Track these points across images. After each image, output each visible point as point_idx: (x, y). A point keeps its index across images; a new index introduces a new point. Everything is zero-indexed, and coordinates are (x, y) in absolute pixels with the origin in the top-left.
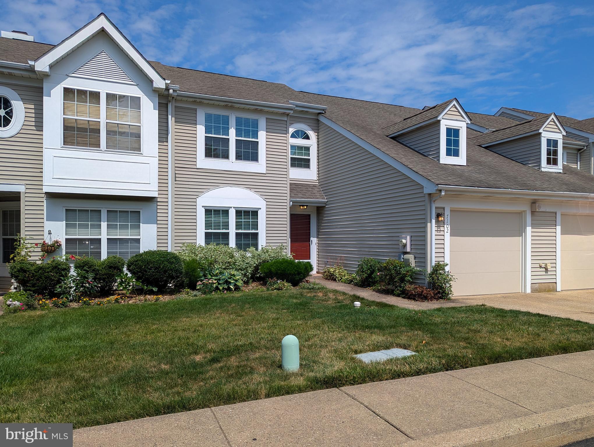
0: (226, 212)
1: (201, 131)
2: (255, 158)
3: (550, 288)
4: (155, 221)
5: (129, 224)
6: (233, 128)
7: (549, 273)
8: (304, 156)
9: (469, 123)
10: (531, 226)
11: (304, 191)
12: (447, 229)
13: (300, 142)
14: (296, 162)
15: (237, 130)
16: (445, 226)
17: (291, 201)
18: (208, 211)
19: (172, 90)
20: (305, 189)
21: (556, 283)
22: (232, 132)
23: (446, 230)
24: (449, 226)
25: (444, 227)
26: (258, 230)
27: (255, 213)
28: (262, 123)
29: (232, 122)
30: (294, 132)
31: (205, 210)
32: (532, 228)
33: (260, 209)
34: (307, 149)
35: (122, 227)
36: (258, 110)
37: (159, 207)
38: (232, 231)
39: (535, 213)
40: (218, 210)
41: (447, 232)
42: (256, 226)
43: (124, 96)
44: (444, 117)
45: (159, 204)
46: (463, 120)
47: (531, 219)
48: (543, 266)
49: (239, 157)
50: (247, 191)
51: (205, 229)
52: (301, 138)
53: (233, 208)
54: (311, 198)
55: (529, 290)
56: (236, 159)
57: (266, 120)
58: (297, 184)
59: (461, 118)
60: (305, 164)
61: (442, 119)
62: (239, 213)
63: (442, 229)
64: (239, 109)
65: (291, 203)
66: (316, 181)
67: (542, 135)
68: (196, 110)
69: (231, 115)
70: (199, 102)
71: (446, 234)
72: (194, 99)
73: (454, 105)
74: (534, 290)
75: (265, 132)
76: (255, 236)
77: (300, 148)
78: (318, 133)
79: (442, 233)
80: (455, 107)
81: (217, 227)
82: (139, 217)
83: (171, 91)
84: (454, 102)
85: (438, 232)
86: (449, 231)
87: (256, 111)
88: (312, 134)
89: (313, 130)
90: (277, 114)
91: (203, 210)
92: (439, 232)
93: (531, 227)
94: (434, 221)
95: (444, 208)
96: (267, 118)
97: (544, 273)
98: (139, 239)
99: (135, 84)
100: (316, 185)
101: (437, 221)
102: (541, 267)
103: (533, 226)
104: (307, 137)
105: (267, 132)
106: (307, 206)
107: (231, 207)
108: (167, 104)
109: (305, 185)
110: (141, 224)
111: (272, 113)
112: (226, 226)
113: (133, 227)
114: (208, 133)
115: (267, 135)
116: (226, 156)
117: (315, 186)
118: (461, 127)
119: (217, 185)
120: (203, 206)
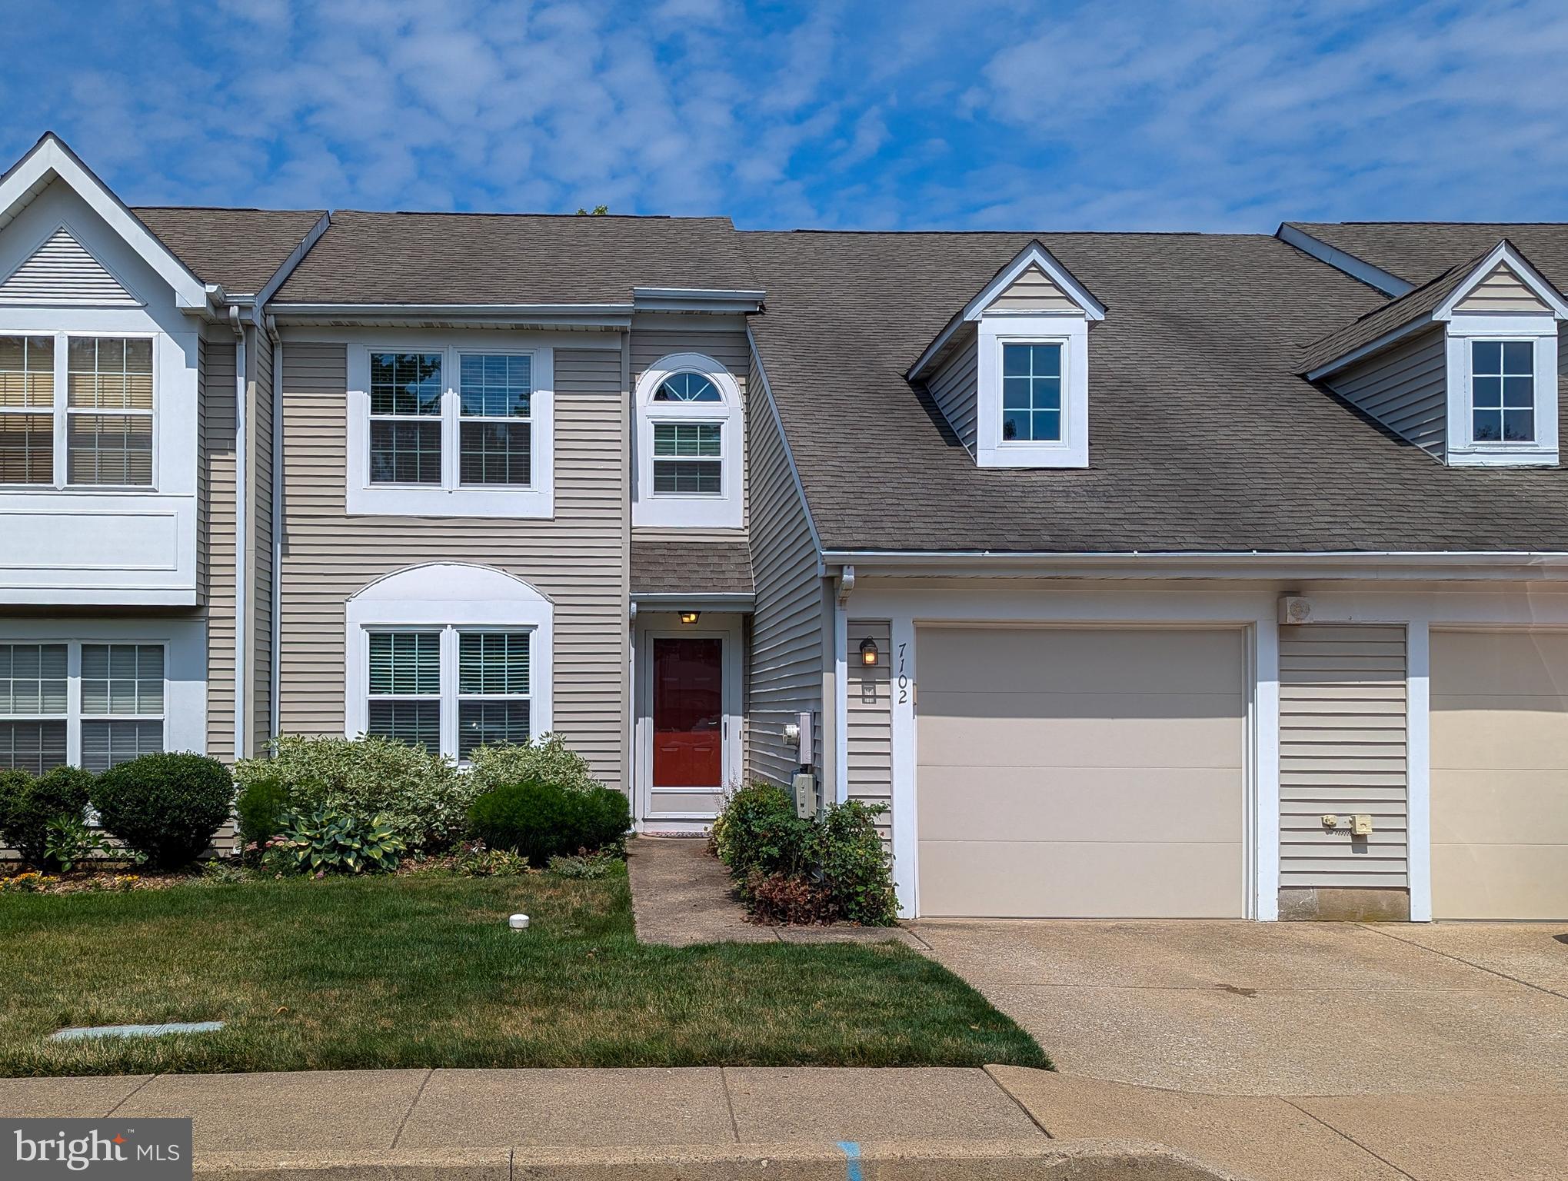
0: (430, 640)
1: (358, 406)
2: (520, 473)
3: (1381, 910)
4: (203, 673)
5: (136, 681)
6: (450, 390)
7: (1372, 852)
8: (702, 454)
9: (1100, 317)
10: (1277, 676)
11: (690, 567)
12: (901, 692)
13: (686, 410)
14: (676, 476)
15: (464, 394)
16: (895, 681)
17: (634, 601)
18: (380, 640)
19: (236, 308)
20: (695, 560)
21: (1407, 890)
22: (451, 403)
23: (897, 695)
24: (910, 682)
25: (889, 683)
26: (527, 693)
27: (519, 641)
28: (543, 365)
29: (451, 370)
30: (667, 380)
31: (371, 635)
32: (1281, 686)
33: (536, 627)
34: (712, 431)
35: (120, 689)
36: (526, 329)
37: (212, 633)
38: (450, 695)
39: (1301, 630)
40: (405, 635)
41: (900, 702)
42: (521, 681)
43: (112, 340)
44: (989, 311)
45: (212, 624)
46: (1075, 310)
47: (1280, 650)
48: (1342, 823)
49: (470, 473)
50: (496, 576)
51: (371, 693)
52: (690, 398)
53: (449, 626)
54: (705, 589)
55: (1268, 910)
56: (461, 481)
57: (555, 357)
58: (672, 546)
59: (1065, 306)
60: (706, 478)
61: (984, 316)
62: (469, 641)
63: (881, 690)
64: (468, 332)
65: (634, 605)
66: (742, 533)
67: (1450, 330)
68: (346, 349)
69: (446, 353)
70: (349, 325)
71: (896, 707)
72: (332, 320)
73: (1034, 263)
74: (1296, 913)
75: (552, 393)
76: (520, 711)
77: (688, 430)
78: (747, 376)
79: (881, 704)
80: (1040, 272)
81: (404, 682)
82: (161, 662)
83: (234, 311)
84: (1035, 255)
85: (867, 700)
86: (910, 698)
87: (520, 332)
88: (727, 383)
89: (730, 368)
90: (587, 332)
91: (365, 637)
92: (871, 700)
93: (1276, 684)
94: (842, 667)
95: (888, 623)
96: (556, 351)
97: (1348, 851)
98: (160, 723)
99: (140, 304)
100: (740, 543)
101: (858, 668)
102: (1329, 828)
103: (1287, 676)
104: (712, 394)
105: (557, 392)
106: (697, 613)
107: (445, 626)
108: (235, 345)
109: (702, 546)
110: (166, 681)
111: (572, 332)
112: (431, 680)
113: (146, 689)
114: (382, 410)
115: (556, 401)
116: (431, 473)
117: (734, 548)
118: (1067, 337)
119: (402, 562)
120: (363, 626)
